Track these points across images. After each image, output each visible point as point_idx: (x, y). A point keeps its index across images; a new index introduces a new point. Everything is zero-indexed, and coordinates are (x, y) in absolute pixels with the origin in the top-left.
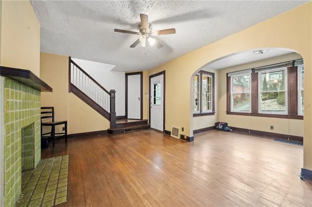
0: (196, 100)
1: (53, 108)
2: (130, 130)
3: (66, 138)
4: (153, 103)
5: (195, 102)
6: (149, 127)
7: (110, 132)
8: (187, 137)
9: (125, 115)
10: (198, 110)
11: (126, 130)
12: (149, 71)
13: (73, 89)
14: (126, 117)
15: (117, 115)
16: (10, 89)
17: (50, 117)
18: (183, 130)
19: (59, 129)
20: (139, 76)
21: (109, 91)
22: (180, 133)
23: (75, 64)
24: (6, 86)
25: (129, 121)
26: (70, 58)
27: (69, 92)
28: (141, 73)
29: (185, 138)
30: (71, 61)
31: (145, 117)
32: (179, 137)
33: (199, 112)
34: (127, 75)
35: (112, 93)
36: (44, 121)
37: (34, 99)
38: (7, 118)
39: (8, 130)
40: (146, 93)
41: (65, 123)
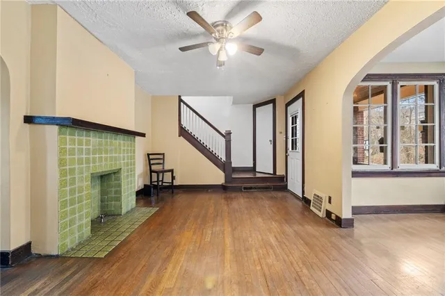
0: (382, 141)
1: (163, 154)
2: (251, 188)
3: (173, 189)
4: (290, 149)
5: (378, 145)
6: (284, 188)
7: (223, 188)
8: (337, 216)
9: (252, 166)
10: (385, 163)
11: (245, 188)
12: (285, 95)
13: (183, 132)
14: (253, 169)
15: (233, 166)
16: (68, 137)
17: (160, 164)
18: (330, 202)
19: (167, 178)
20: (271, 105)
21: (223, 132)
22: (326, 206)
23: (185, 103)
24: (60, 133)
25: (258, 175)
26: (180, 97)
27: (179, 136)
28: (273, 101)
29: (333, 217)
30: (181, 100)
31: (280, 172)
32: (322, 214)
33: (387, 168)
34: (255, 106)
35: (227, 136)
36: (154, 167)
37: (120, 145)
38: (62, 163)
39: (63, 173)
40: (281, 133)
41: (172, 171)
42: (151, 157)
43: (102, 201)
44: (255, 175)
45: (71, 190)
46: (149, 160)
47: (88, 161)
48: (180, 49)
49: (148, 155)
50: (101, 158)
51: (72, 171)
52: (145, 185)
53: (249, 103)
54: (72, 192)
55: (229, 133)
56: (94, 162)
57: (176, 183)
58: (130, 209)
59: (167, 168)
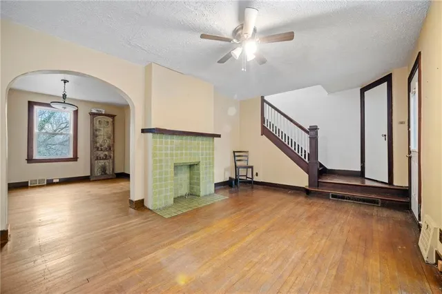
1: (248, 152)
2: (343, 197)
3: (252, 184)
7: (307, 192)
9: (359, 170)
11: (333, 196)
13: (266, 131)
14: (361, 174)
16: (158, 140)
17: (245, 160)
21: (307, 128)
22: (435, 244)
24: (153, 138)
25: (368, 183)
27: (262, 135)
28: (388, 79)
31: (400, 181)
32: (426, 257)
34: (363, 90)
35: (313, 132)
36: (238, 163)
37: (198, 144)
38: (154, 155)
39: (155, 162)
40: (402, 123)
41: (252, 167)
42: (236, 154)
43: (190, 184)
44: (364, 182)
45: (160, 173)
46: (235, 156)
47: (172, 155)
48: (218, 62)
49: (234, 152)
50: (182, 154)
51: (161, 161)
52: (230, 178)
53: (351, 88)
54: (161, 174)
55: (314, 129)
56: (176, 156)
57: (256, 179)
58: (208, 193)
59: (250, 164)
